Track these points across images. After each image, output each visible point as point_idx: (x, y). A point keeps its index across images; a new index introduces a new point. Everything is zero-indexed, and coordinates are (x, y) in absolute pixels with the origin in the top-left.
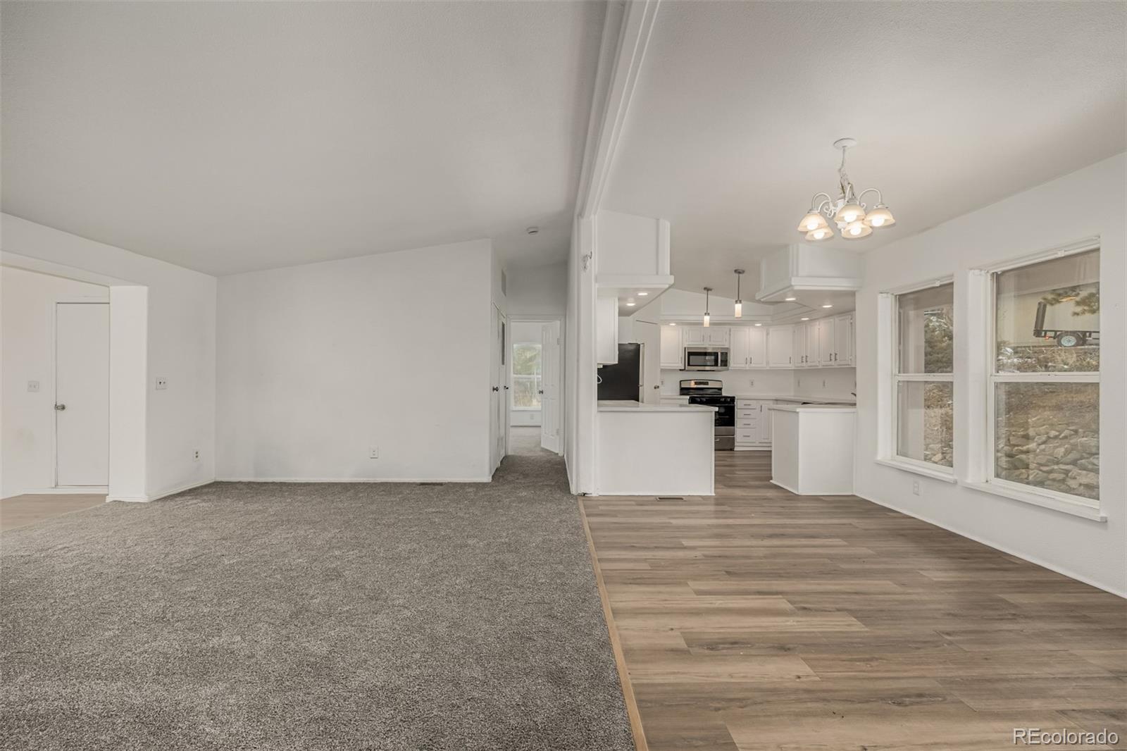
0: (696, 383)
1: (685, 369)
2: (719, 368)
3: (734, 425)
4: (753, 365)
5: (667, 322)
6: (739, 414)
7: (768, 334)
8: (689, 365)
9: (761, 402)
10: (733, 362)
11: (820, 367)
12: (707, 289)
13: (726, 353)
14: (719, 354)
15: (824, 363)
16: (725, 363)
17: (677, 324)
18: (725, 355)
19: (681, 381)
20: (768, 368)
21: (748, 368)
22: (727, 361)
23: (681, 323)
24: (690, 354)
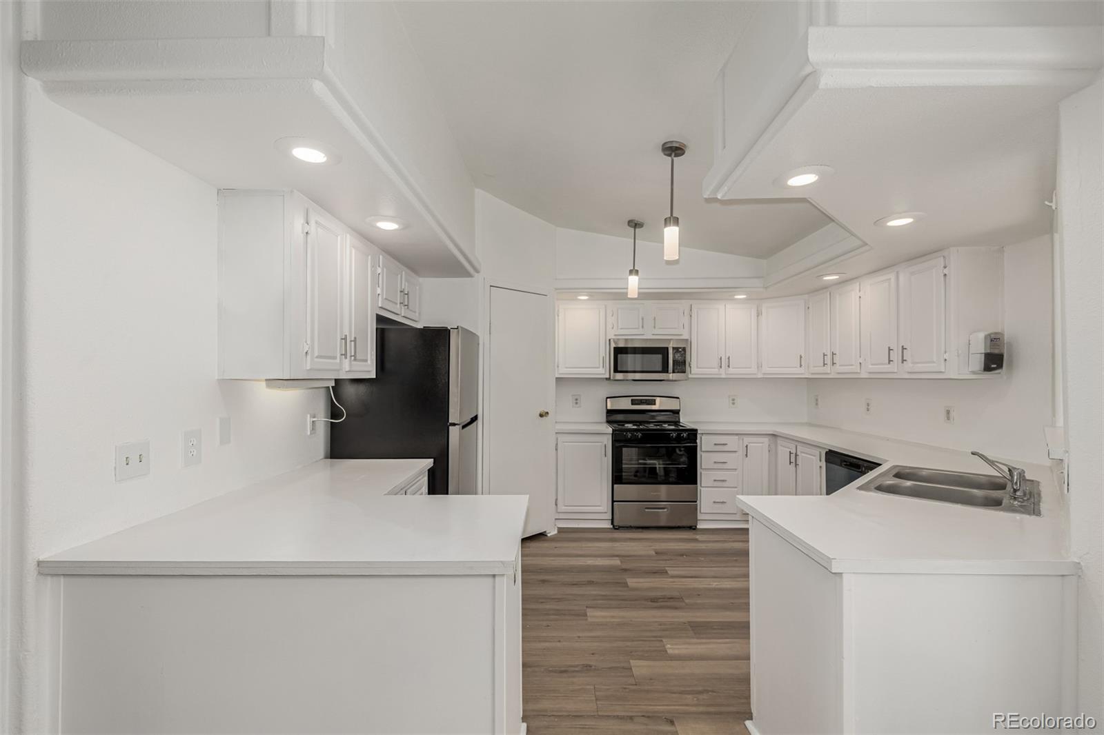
0: (633, 402)
1: (610, 378)
2: (671, 376)
3: (695, 482)
4: (731, 370)
5: (570, 293)
6: (705, 460)
7: (759, 314)
8: (616, 371)
9: (747, 440)
10: (699, 365)
11: (864, 375)
12: (635, 224)
13: (684, 349)
14: (671, 351)
15: (871, 368)
16: (681, 366)
17: (590, 295)
18: (681, 351)
19: (607, 398)
20: (760, 376)
21: (723, 376)
22: (684, 362)
23: (599, 295)
24: (619, 351)
